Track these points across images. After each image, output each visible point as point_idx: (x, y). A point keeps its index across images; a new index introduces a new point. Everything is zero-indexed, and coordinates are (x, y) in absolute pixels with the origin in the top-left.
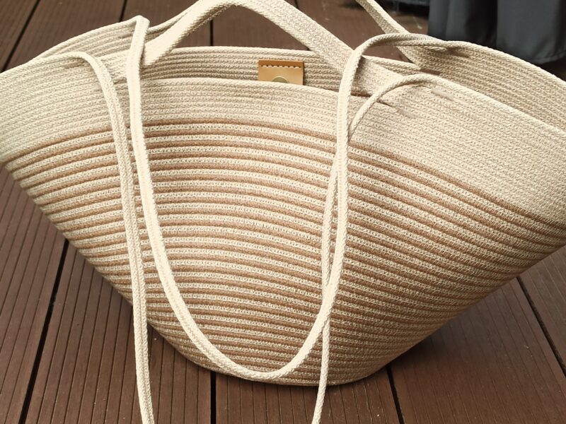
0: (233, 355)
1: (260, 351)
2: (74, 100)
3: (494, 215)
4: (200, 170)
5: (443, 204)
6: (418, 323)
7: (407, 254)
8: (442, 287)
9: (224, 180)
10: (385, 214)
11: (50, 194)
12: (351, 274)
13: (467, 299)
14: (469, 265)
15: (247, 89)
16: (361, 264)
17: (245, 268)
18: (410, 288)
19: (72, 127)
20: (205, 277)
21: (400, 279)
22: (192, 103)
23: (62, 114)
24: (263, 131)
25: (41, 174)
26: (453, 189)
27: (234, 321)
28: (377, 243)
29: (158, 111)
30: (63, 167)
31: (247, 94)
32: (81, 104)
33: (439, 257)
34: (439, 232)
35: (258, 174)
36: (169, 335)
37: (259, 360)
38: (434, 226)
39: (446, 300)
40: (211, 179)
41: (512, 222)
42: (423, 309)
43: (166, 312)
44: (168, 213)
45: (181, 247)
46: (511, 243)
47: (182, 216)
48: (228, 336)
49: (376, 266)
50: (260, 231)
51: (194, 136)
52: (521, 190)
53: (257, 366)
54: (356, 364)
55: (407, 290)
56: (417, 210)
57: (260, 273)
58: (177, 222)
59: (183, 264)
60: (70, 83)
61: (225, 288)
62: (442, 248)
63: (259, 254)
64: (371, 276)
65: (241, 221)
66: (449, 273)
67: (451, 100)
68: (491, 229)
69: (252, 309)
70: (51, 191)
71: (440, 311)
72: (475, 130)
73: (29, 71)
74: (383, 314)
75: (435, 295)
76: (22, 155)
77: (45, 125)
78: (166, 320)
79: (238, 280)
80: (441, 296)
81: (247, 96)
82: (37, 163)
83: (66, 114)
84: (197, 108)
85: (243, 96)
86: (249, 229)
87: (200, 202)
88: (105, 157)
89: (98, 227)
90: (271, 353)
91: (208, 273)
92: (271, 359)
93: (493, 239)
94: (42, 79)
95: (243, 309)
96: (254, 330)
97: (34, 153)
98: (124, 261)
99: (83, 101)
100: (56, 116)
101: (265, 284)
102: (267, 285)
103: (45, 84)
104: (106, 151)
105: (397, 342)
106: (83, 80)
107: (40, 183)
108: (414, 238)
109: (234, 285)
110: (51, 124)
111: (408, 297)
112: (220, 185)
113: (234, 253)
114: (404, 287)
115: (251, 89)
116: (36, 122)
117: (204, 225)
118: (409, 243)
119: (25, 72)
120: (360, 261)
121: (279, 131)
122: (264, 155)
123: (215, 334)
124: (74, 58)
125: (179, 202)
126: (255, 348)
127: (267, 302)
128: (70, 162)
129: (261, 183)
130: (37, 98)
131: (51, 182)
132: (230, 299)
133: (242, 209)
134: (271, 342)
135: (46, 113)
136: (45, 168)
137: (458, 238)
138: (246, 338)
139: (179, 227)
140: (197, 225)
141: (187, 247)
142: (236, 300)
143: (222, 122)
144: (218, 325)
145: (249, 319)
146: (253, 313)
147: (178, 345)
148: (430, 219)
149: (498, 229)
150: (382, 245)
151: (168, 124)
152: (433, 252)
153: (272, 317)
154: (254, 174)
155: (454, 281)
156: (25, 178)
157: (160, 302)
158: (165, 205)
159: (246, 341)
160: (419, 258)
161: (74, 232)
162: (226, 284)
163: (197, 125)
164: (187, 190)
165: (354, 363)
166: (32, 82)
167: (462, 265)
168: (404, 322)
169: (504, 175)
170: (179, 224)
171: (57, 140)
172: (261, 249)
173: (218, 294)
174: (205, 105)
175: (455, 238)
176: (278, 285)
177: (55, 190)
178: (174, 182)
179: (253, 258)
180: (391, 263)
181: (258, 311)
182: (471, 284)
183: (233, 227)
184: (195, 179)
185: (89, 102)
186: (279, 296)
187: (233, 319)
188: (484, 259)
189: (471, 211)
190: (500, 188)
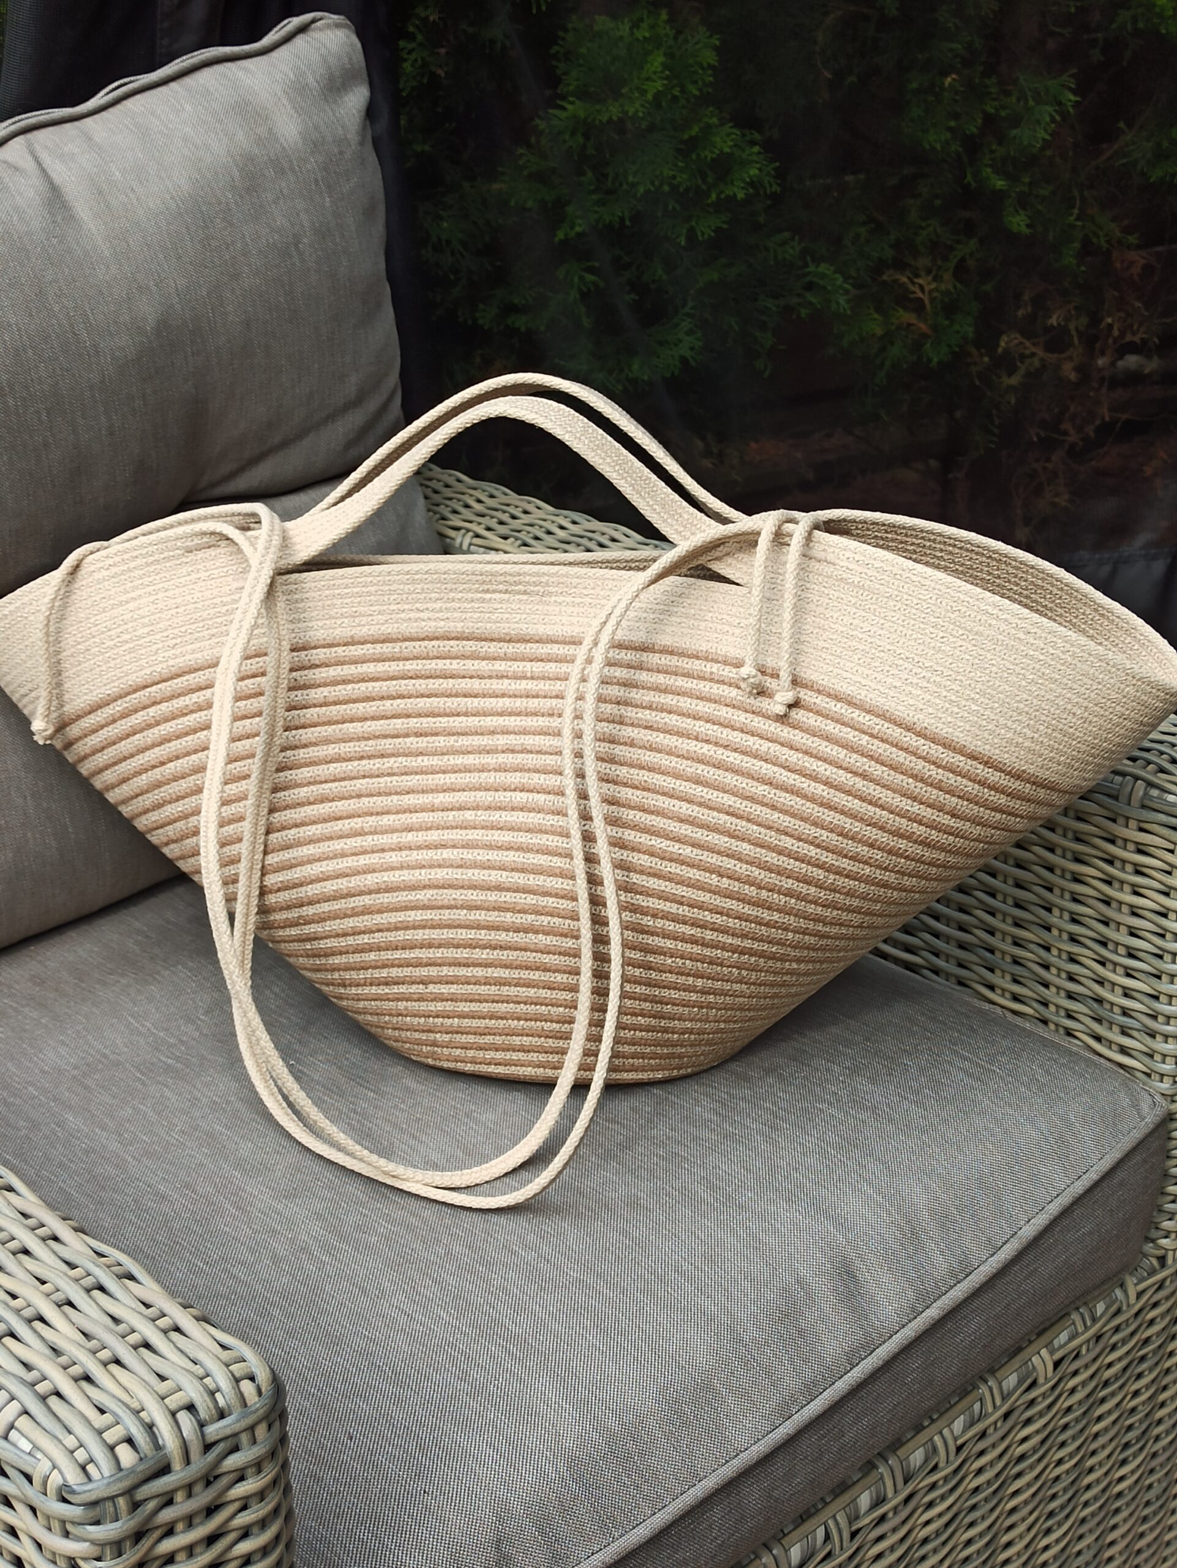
0: (481, 1035)
1: (528, 1023)
2: (199, 606)
3: (914, 754)
4: (415, 720)
5: (828, 738)
6: (799, 961)
7: (770, 828)
8: (834, 891)
9: (459, 734)
10: (731, 759)
11: (144, 776)
12: (678, 871)
13: (880, 915)
14: (879, 849)
15: (502, 578)
16: (695, 850)
17: (495, 876)
18: (779, 893)
19: (193, 652)
20: (425, 899)
21: (762, 876)
22: (406, 607)
23: (176, 631)
24: (528, 650)
25: (128, 741)
26: (843, 711)
27: (479, 972)
28: (719, 811)
29: (346, 620)
30: (173, 723)
31: (501, 587)
32: (212, 611)
33: (825, 833)
34: (822, 787)
35: (519, 719)
36: (364, 1012)
37: (526, 1040)
38: (814, 777)
39: (845, 916)
40: (436, 734)
41: (944, 768)
42: (804, 932)
43: (359, 970)
44: (359, 796)
45: (383, 850)
46: (947, 808)
47: (384, 798)
48: (471, 1001)
49: (719, 853)
50: (522, 810)
51: (407, 663)
52: (956, 710)
53: (524, 1051)
54: (695, 1040)
55: (775, 896)
56: (785, 750)
57: (521, 881)
58: (374, 810)
59: (386, 879)
60: (194, 576)
61: (462, 915)
62: (829, 816)
63: (520, 849)
64: (712, 872)
65: (487, 797)
66: (845, 864)
67: (834, 564)
68: (911, 780)
69: (510, 948)
70: (146, 770)
71: (836, 937)
72: (875, 610)
73: (117, 559)
74: (737, 942)
75: (824, 906)
76: (93, 710)
77: (143, 651)
78: (358, 985)
79: (483, 898)
80: (835, 908)
81: (500, 592)
82: (123, 722)
83: (183, 629)
84: (412, 615)
85: (494, 591)
86: (504, 809)
87: (416, 773)
88: (249, 702)
89: (232, 827)
90: (547, 1026)
91: (431, 892)
92: (546, 1037)
93: (914, 799)
94: (142, 572)
95: (495, 949)
96: (515, 986)
97: (119, 702)
98: (280, 885)
99: (215, 606)
100: (165, 634)
101: (531, 900)
102: (534, 902)
103: (146, 580)
104: (253, 691)
105: (765, 998)
106: (215, 572)
107: (125, 759)
108: (782, 800)
109: (477, 908)
110: (155, 647)
111: (777, 910)
112: (452, 742)
113: (476, 851)
114: (770, 891)
115: (508, 578)
116: (127, 647)
117: (423, 811)
118: (774, 808)
119: (111, 561)
120: (693, 846)
121: (556, 646)
122: (529, 687)
123: (447, 1000)
124: (204, 534)
125: (378, 776)
126: (519, 1019)
127: (537, 932)
128: (186, 714)
129: (525, 732)
130: (131, 606)
131: (147, 753)
132: (471, 934)
133: (491, 778)
134: (547, 1005)
135: (146, 630)
136: (138, 728)
137: (855, 797)
138: (502, 1002)
139: (379, 818)
140: (411, 812)
141: (393, 850)
142: (483, 935)
143: (457, 639)
144: (452, 983)
145: (506, 967)
146: (513, 955)
147: (383, 1028)
148: (806, 764)
149: (922, 780)
150: (727, 813)
151: (363, 644)
152: (815, 824)
153: (547, 959)
154: (513, 718)
155: (855, 879)
156: (94, 753)
157: (347, 953)
158: (353, 782)
159: (503, 1008)
160: (792, 836)
161: (187, 841)
162: (462, 907)
163: (414, 643)
164: (393, 755)
165: (693, 1037)
166: (123, 577)
167: (866, 849)
168: (772, 957)
169: (925, 684)
170: (378, 814)
171: (165, 676)
172: (523, 840)
173: (449, 927)
174: (427, 609)
175: (850, 798)
176: (554, 899)
177: (154, 767)
178: (370, 743)
179: (511, 857)
180: (745, 845)
181: (521, 950)
182: (885, 885)
183: (477, 808)
184: (407, 735)
185: (225, 608)
186: (556, 919)
187: (479, 969)
188: (902, 836)
189: (874, 748)
190: (921, 706)
